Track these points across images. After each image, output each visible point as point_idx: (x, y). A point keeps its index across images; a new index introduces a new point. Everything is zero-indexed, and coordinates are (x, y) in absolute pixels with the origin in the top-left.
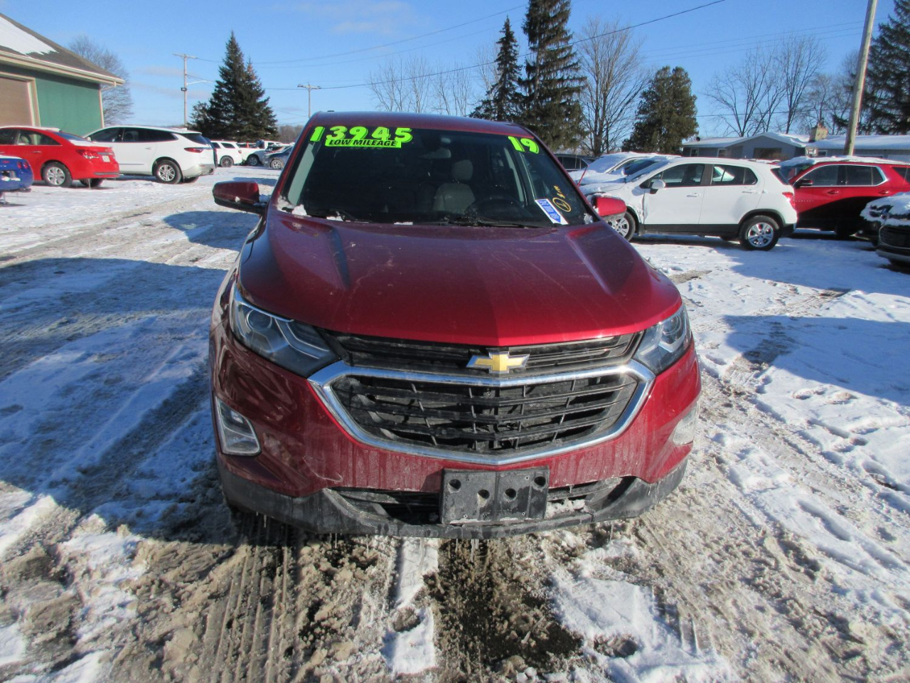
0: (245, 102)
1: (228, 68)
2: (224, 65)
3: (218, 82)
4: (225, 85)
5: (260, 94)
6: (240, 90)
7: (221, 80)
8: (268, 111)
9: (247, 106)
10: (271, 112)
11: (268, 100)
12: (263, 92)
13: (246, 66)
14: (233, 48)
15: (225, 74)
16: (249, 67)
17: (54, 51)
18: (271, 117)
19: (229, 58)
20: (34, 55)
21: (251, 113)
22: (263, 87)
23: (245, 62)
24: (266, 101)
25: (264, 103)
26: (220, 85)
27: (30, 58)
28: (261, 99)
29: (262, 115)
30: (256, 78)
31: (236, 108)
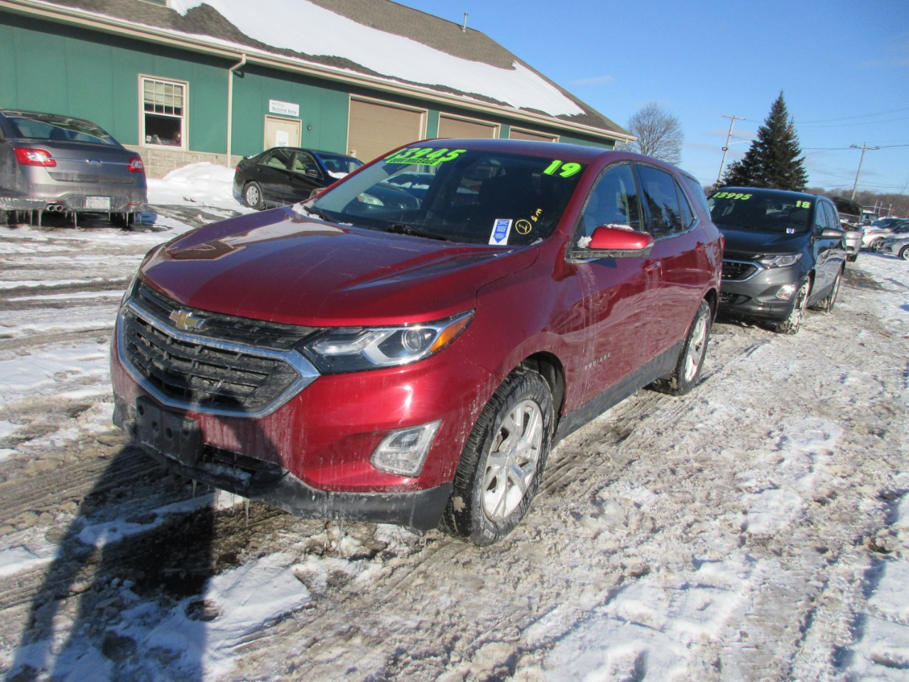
0: (776, 161)
1: (768, 128)
2: (764, 125)
3: (754, 142)
4: (761, 145)
5: (795, 154)
6: (775, 149)
7: (758, 140)
8: (800, 172)
9: (777, 166)
10: (804, 173)
11: (802, 160)
12: (800, 151)
13: (787, 124)
14: (779, 108)
15: (763, 133)
16: (790, 127)
17: (583, 113)
18: (803, 177)
19: (772, 118)
20: (563, 117)
21: (780, 173)
22: (800, 147)
23: (788, 121)
24: (799, 161)
25: (798, 163)
26: (756, 144)
27: (556, 119)
28: (796, 159)
29: (791, 175)
30: (795, 137)
31: (767, 167)
